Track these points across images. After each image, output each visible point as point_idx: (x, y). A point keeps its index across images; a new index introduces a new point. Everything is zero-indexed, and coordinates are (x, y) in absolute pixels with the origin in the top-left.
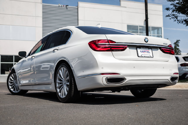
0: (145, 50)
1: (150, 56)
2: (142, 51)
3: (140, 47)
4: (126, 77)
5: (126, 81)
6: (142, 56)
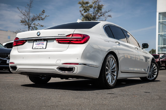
0: (40, 43)
2: (38, 44)
3: (36, 40)
4: (17, 66)
5: (17, 69)
6: (35, 49)
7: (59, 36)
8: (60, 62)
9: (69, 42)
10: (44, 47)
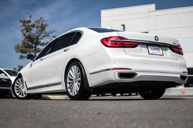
10: (162, 54)
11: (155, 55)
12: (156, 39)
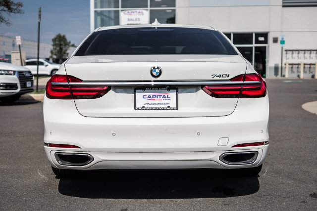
0: (156, 94)
1: (169, 107)
2: (149, 96)
3: (143, 88)
4: (93, 155)
5: (93, 163)
6: (144, 108)
7: (216, 78)
8: (228, 144)
9: (238, 92)
10: (174, 105)
11: (152, 109)
12: (154, 73)
